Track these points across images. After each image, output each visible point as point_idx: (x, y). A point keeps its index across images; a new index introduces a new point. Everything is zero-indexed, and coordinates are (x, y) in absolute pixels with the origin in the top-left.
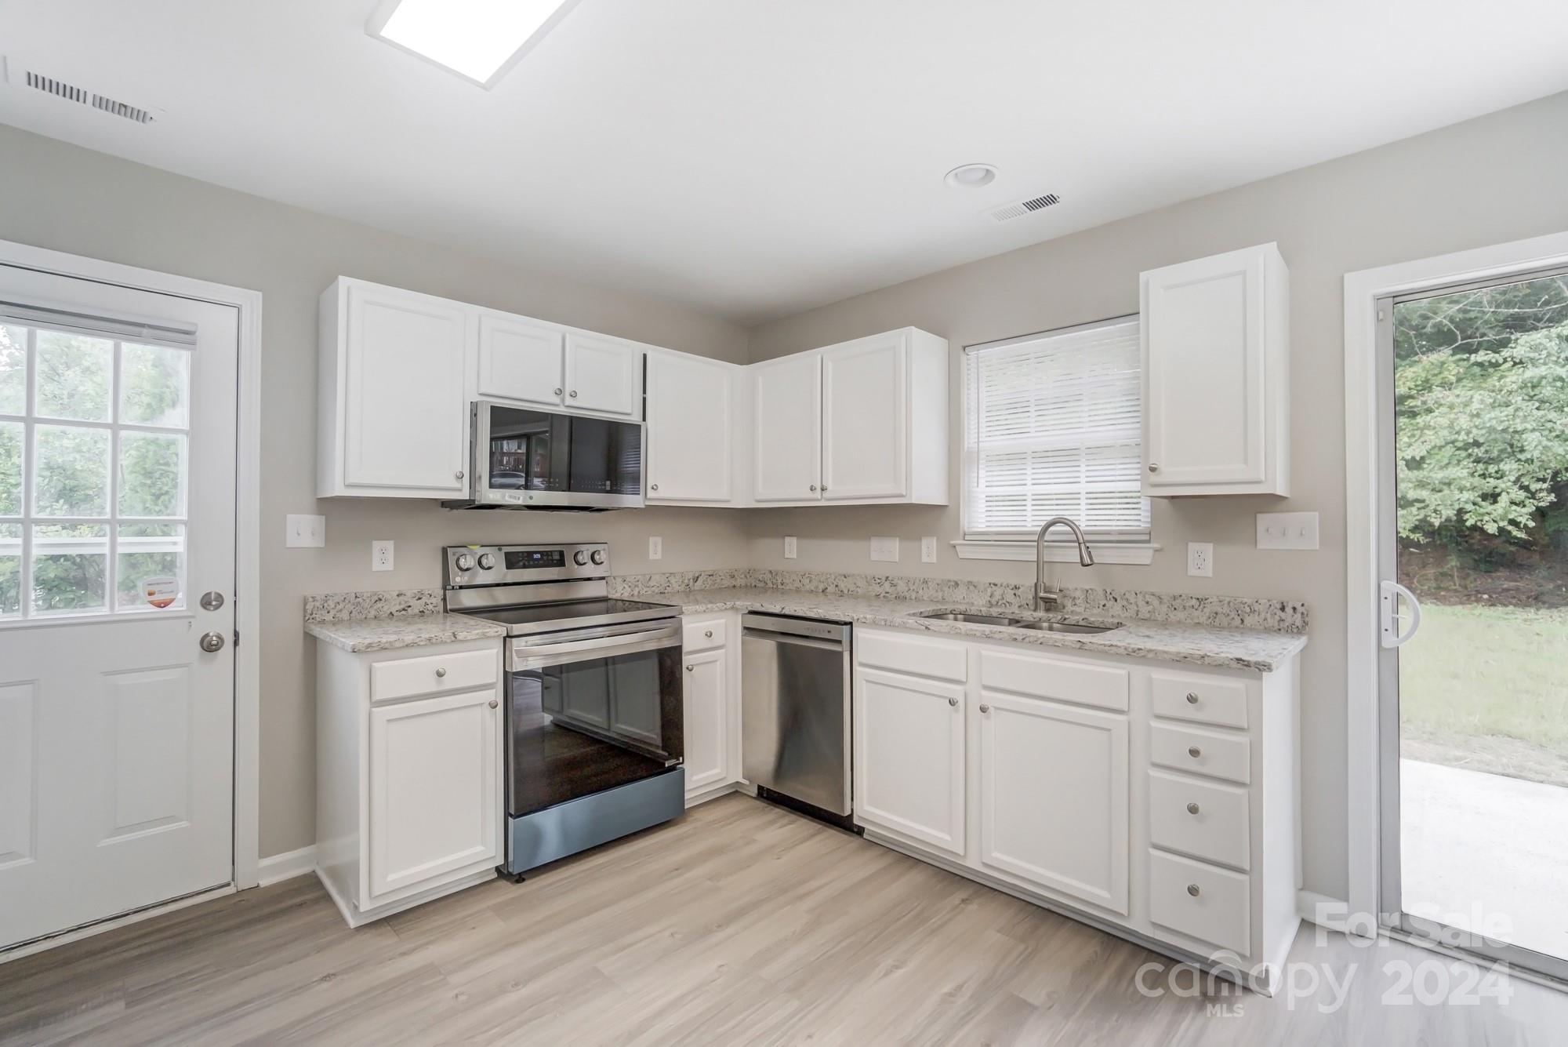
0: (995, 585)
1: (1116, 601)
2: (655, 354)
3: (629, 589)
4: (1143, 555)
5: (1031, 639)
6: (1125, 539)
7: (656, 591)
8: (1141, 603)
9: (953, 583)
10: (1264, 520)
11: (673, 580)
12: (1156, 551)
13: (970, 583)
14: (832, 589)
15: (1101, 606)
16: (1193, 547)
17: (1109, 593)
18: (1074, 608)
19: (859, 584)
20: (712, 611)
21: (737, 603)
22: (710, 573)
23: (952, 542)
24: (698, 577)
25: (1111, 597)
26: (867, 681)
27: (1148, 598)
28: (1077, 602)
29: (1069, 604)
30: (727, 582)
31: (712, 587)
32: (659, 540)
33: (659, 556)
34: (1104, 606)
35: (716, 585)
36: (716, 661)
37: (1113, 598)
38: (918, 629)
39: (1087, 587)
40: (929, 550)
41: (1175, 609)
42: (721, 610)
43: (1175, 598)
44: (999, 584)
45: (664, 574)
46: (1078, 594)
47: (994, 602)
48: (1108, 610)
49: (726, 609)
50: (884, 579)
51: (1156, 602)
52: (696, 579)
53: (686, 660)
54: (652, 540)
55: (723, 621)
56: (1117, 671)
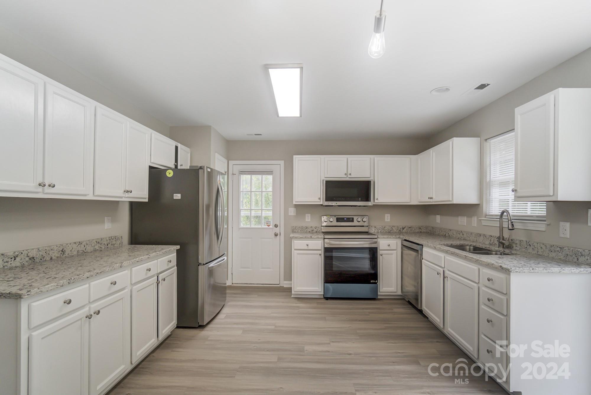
0: (492, 236)
1: (530, 246)
3: (377, 230)
4: (542, 227)
6: (539, 219)
7: (387, 231)
8: (539, 248)
9: (479, 235)
10: (590, 212)
11: (394, 228)
12: (547, 225)
13: (484, 235)
14: (447, 235)
15: (525, 248)
16: (562, 224)
17: (528, 242)
18: (516, 248)
19: (454, 234)
20: (390, 238)
21: (401, 236)
22: (410, 227)
23: (479, 218)
24: (404, 228)
25: (528, 244)
26: (425, 265)
27: (542, 245)
28: (517, 245)
29: (514, 245)
30: (417, 230)
31: (410, 232)
32: (389, 215)
33: (389, 220)
34: (526, 248)
35: (412, 231)
36: (392, 254)
37: (529, 244)
39: (522, 239)
40: (474, 220)
41: (551, 251)
42: (394, 238)
43: (551, 246)
45: (390, 226)
46: (517, 242)
47: (491, 243)
48: (528, 250)
49: (396, 238)
50: (460, 232)
51: (544, 247)
52: (403, 229)
53: (380, 252)
54: (386, 215)
55: (396, 242)
56: (474, 267)
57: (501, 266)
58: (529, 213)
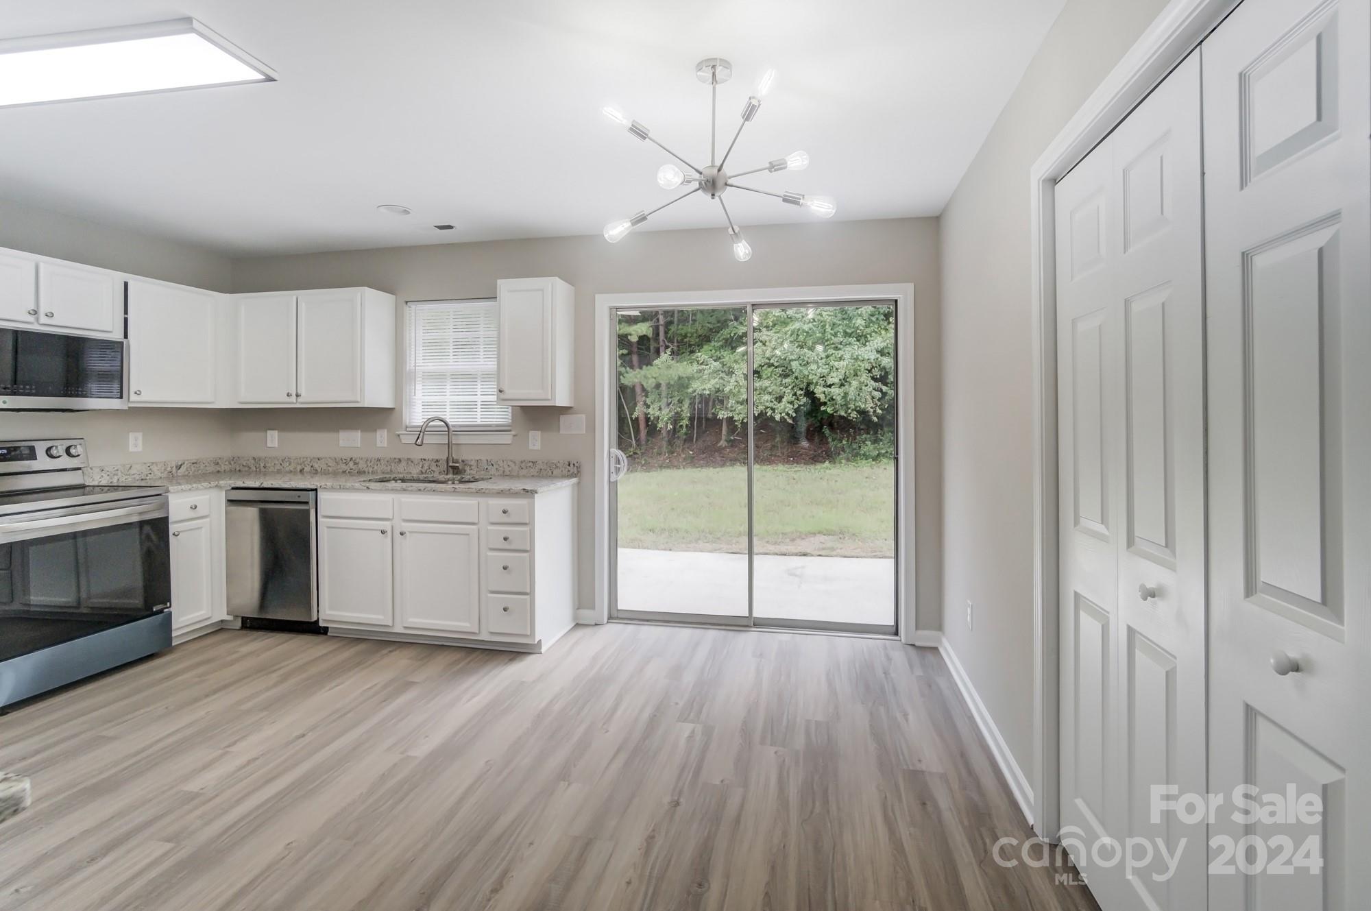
0: (425, 460)
1: (493, 466)
2: (136, 283)
3: (108, 478)
4: (506, 439)
5: (429, 489)
6: (499, 429)
7: (137, 478)
8: (506, 467)
9: (397, 460)
10: (563, 419)
11: (155, 468)
12: (514, 436)
13: (408, 459)
14: (307, 469)
15: (485, 470)
16: (532, 433)
17: (489, 461)
18: (471, 472)
19: (330, 465)
20: (197, 489)
21: (221, 482)
22: (195, 461)
23: (397, 433)
24: (181, 465)
25: (490, 463)
26: (328, 527)
27: (510, 463)
28: (472, 468)
29: (467, 468)
30: (211, 468)
31: (196, 473)
32: (140, 435)
33: (140, 448)
34: (487, 469)
35: (200, 472)
36: (201, 528)
37: (492, 464)
38: (362, 489)
39: (477, 458)
40: (382, 438)
41: (522, 469)
42: (206, 488)
43: (522, 462)
44: (427, 459)
45: (145, 463)
46: (472, 463)
47: (424, 471)
48: (489, 472)
49: (210, 487)
50: (349, 459)
51: (513, 465)
52: (179, 467)
53: (172, 529)
54: (132, 436)
55: (208, 497)
56: (472, 502)
57: (524, 489)
58: (479, 423)
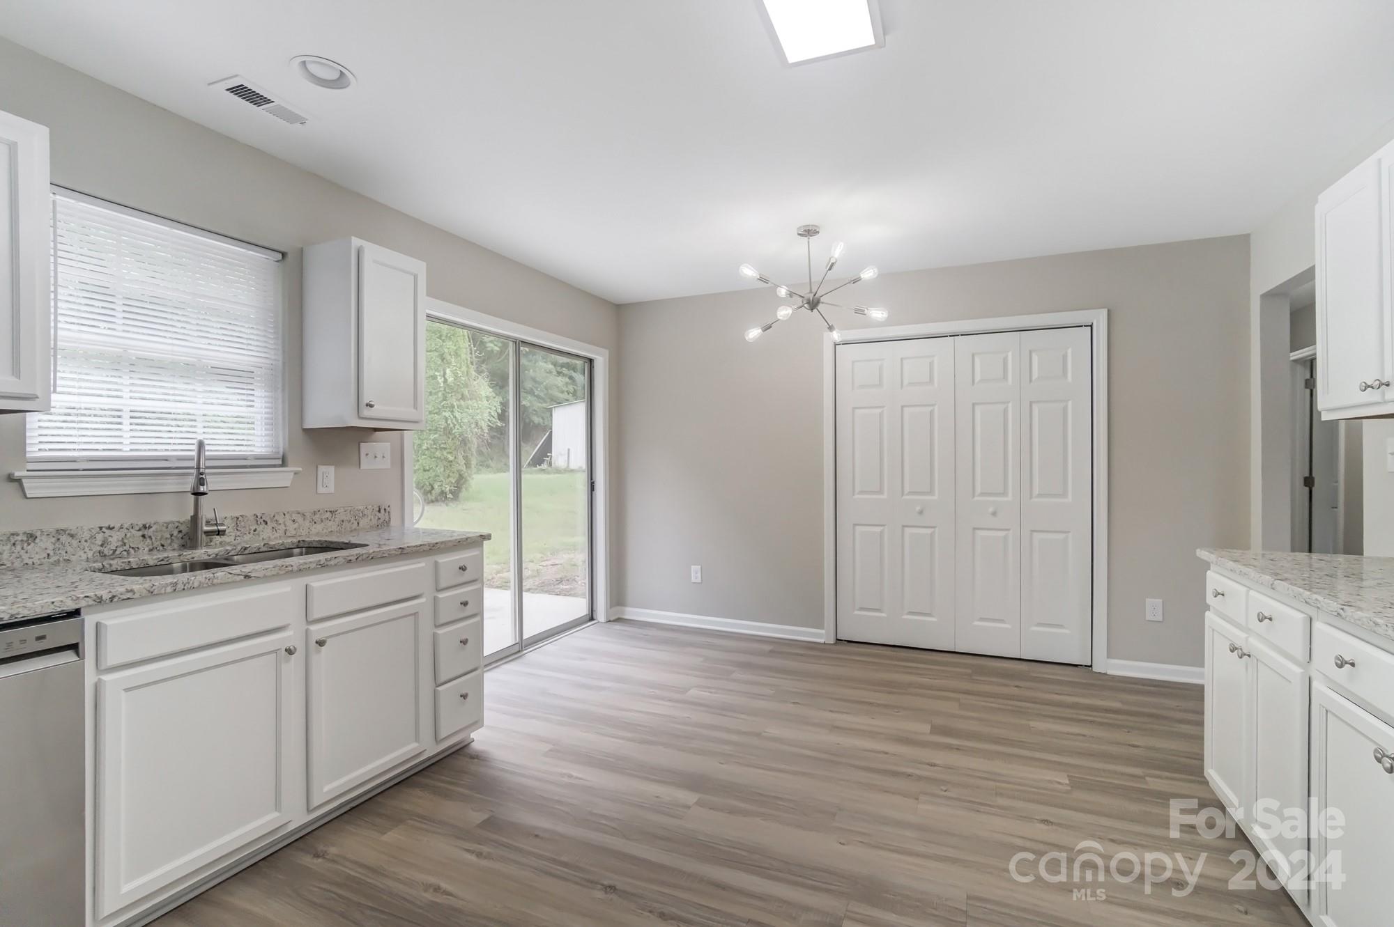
1: (266, 523)
4: (283, 478)
6: (260, 464)
8: (289, 523)
10: (364, 447)
12: (296, 473)
15: (252, 532)
16: (322, 469)
17: (259, 517)
25: (262, 520)
27: (295, 516)
34: (255, 531)
37: (264, 521)
39: (237, 515)
41: (315, 523)
43: (315, 513)
48: (259, 535)
51: (299, 519)
